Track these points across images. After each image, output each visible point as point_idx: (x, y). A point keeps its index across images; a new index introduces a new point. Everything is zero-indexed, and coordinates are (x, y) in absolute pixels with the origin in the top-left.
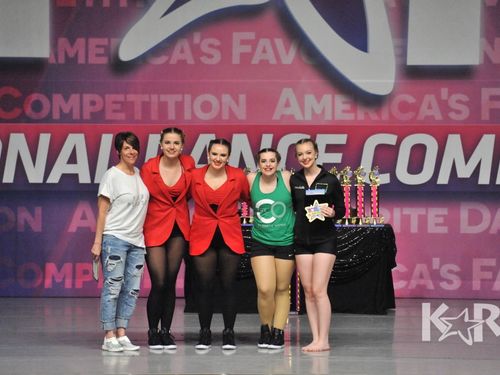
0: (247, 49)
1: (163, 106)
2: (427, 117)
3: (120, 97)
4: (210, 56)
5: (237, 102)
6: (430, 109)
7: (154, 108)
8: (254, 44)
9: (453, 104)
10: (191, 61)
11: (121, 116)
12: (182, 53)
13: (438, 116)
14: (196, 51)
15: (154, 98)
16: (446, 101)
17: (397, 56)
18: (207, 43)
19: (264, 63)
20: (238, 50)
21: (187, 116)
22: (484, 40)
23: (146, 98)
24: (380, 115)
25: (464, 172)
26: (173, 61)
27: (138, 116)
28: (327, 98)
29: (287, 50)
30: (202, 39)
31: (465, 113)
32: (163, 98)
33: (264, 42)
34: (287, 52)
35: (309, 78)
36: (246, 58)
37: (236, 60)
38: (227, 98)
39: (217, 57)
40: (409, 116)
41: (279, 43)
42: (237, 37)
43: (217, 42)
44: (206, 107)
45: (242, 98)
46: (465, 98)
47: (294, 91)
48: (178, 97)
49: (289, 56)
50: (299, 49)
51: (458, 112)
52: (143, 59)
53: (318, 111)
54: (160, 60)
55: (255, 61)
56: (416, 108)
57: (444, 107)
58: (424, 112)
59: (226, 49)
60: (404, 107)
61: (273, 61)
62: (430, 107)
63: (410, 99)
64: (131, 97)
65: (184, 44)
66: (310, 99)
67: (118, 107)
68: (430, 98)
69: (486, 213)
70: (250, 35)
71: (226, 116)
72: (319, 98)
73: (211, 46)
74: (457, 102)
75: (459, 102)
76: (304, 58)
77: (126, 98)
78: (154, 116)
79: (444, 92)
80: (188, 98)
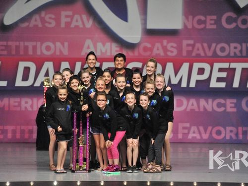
0: (68, 20)
1: (26, 48)
2: (156, 54)
3: (5, 43)
4: (50, 23)
5: (63, 46)
6: (158, 50)
7: (22, 48)
8: (72, 17)
9: (169, 48)
10: (40, 25)
11: (5, 53)
12: (36, 21)
13: (162, 54)
14: (43, 20)
15: (22, 44)
16: (166, 46)
17: (142, 24)
18: (48, 16)
19: (77, 27)
20: (64, 20)
21: (39, 53)
22: (184, 16)
23: (17, 43)
24: (134, 53)
25: (175, 81)
26: (31, 25)
27: (14, 52)
28: (108, 44)
29: (88, 20)
30: (46, 14)
31: (175, 52)
32: (26, 44)
33: (77, 17)
34: (88, 21)
35: (99, 34)
36: (68, 24)
37: (63, 25)
38: (58, 44)
39: (53, 24)
40: (148, 53)
41: (84, 17)
42: (64, 13)
43: (53, 16)
44: (48, 48)
45: (66, 44)
46: (175, 45)
47: (92, 41)
48: (34, 43)
49: (89, 23)
50: (94, 20)
51: (172, 52)
52: (16, 24)
53: (104, 51)
54: (25, 25)
55: (72, 26)
56: (151, 50)
57: (165, 49)
58: (155, 52)
59: (58, 20)
60: (145, 49)
61: (81, 26)
62: (158, 49)
63: (149, 45)
64: (10, 43)
65: (37, 17)
66: (100, 45)
67: (3, 48)
68: (158, 45)
69: (185, 101)
70: (70, 13)
71: (58, 53)
72: (104, 45)
73: (50, 18)
74: (171, 47)
75: (172, 47)
76: (97, 25)
77: (7, 43)
78: (22, 53)
79: (165, 42)
80: (39, 44)
